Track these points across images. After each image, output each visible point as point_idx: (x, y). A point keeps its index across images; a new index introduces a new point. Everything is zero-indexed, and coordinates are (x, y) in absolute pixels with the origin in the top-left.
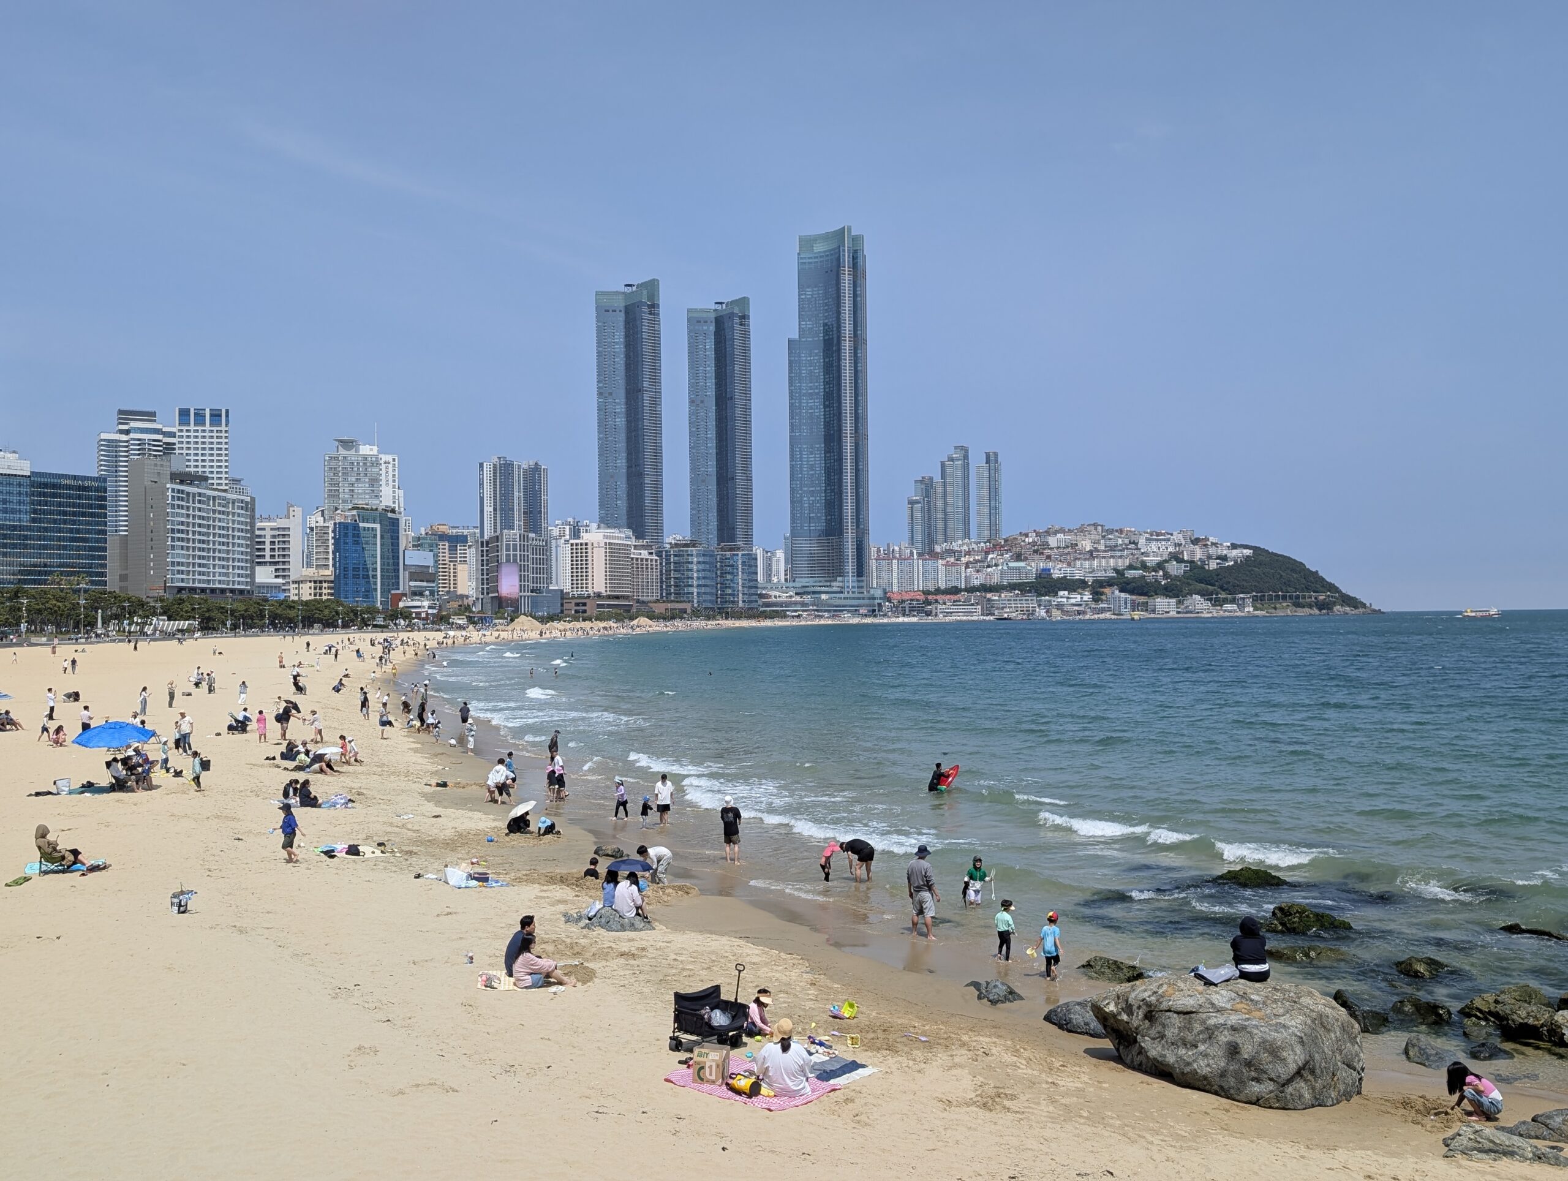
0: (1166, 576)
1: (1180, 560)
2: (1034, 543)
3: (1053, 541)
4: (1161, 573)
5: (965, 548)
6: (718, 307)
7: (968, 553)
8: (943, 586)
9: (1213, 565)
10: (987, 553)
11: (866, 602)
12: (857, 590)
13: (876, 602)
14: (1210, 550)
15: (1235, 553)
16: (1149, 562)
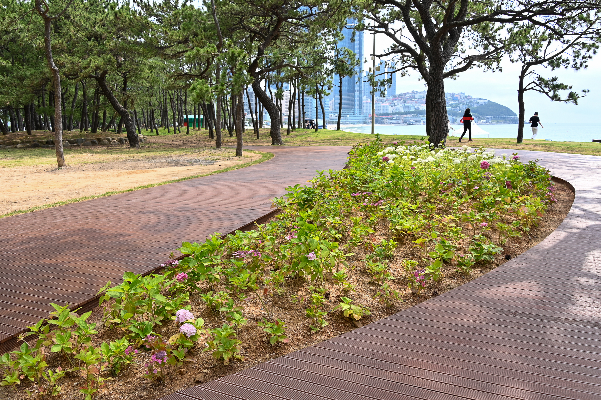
4: (458, 108)
7: (386, 100)
8: (382, 113)
9: (475, 106)
11: (361, 118)
12: (359, 114)
13: (365, 118)
14: (473, 100)
15: (482, 101)
16: (452, 104)
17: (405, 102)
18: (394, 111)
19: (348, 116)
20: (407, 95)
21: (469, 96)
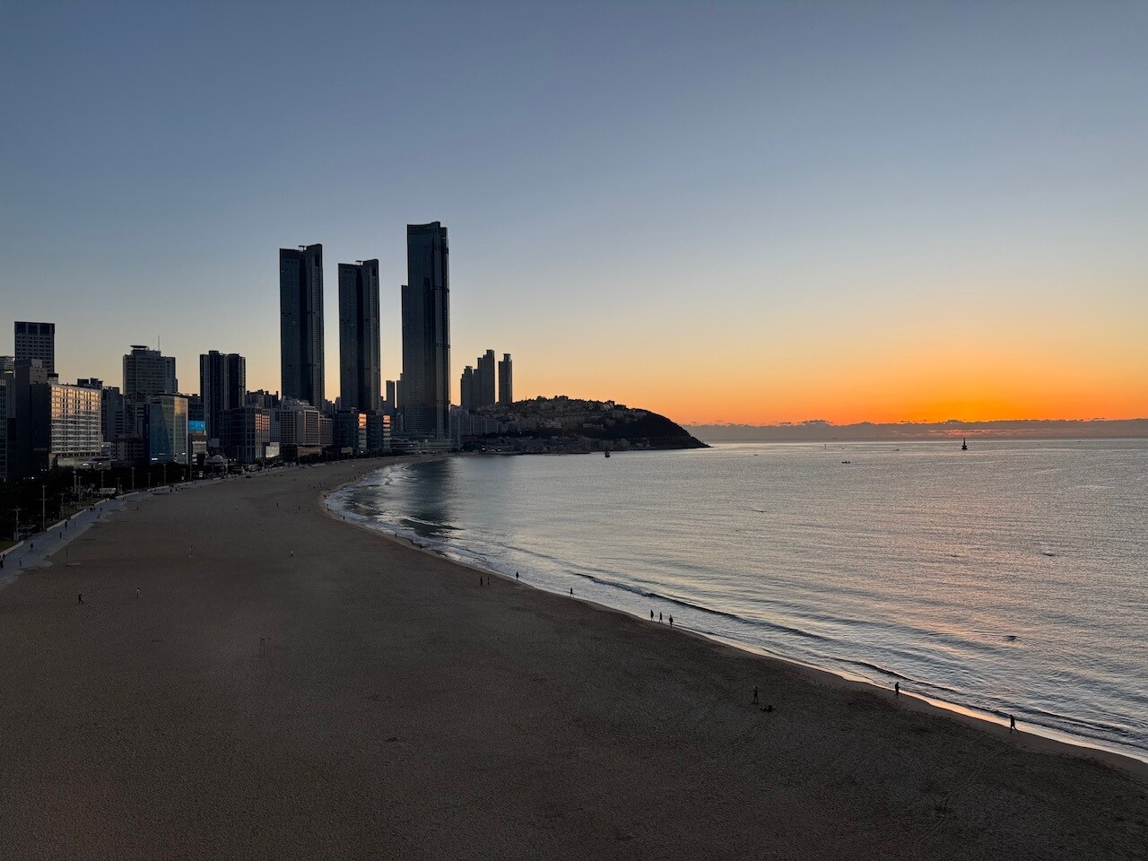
0: (605, 426)
1: (612, 418)
2: (532, 407)
3: (543, 406)
4: (602, 425)
5: (494, 409)
6: (358, 264)
7: (496, 412)
9: (628, 420)
10: (507, 412)
12: (444, 436)
13: (455, 443)
14: (626, 412)
15: (638, 413)
17: (525, 416)
19: (426, 441)
20: (528, 404)
21: (621, 406)
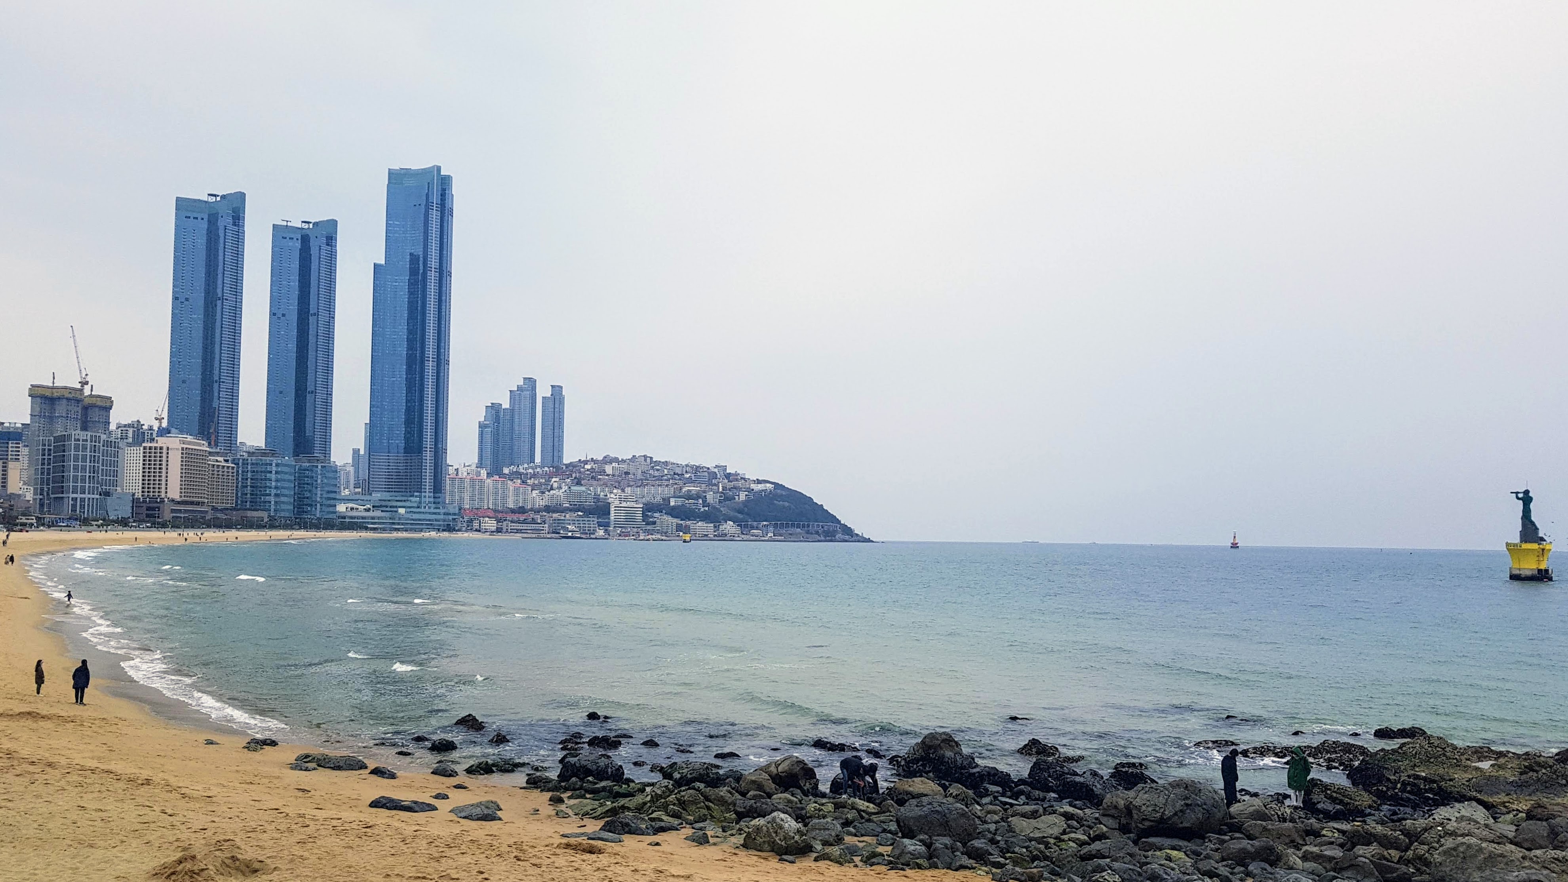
0: (705, 504)
1: (715, 491)
2: (592, 470)
3: (609, 469)
4: (700, 501)
5: (530, 471)
6: (305, 226)
7: (534, 476)
8: (511, 505)
9: (743, 496)
10: (550, 477)
11: (442, 517)
12: (433, 505)
13: (451, 517)
14: (740, 484)
15: (760, 487)
16: (689, 491)
17: (579, 483)
18: (543, 503)
19: (402, 511)
20: (588, 467)
21: (737, 474)
